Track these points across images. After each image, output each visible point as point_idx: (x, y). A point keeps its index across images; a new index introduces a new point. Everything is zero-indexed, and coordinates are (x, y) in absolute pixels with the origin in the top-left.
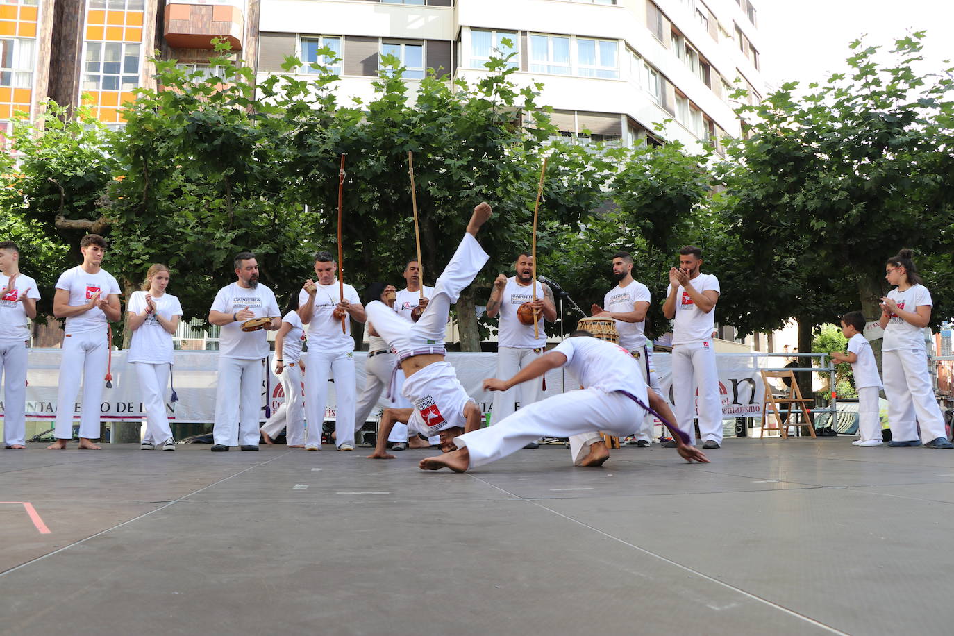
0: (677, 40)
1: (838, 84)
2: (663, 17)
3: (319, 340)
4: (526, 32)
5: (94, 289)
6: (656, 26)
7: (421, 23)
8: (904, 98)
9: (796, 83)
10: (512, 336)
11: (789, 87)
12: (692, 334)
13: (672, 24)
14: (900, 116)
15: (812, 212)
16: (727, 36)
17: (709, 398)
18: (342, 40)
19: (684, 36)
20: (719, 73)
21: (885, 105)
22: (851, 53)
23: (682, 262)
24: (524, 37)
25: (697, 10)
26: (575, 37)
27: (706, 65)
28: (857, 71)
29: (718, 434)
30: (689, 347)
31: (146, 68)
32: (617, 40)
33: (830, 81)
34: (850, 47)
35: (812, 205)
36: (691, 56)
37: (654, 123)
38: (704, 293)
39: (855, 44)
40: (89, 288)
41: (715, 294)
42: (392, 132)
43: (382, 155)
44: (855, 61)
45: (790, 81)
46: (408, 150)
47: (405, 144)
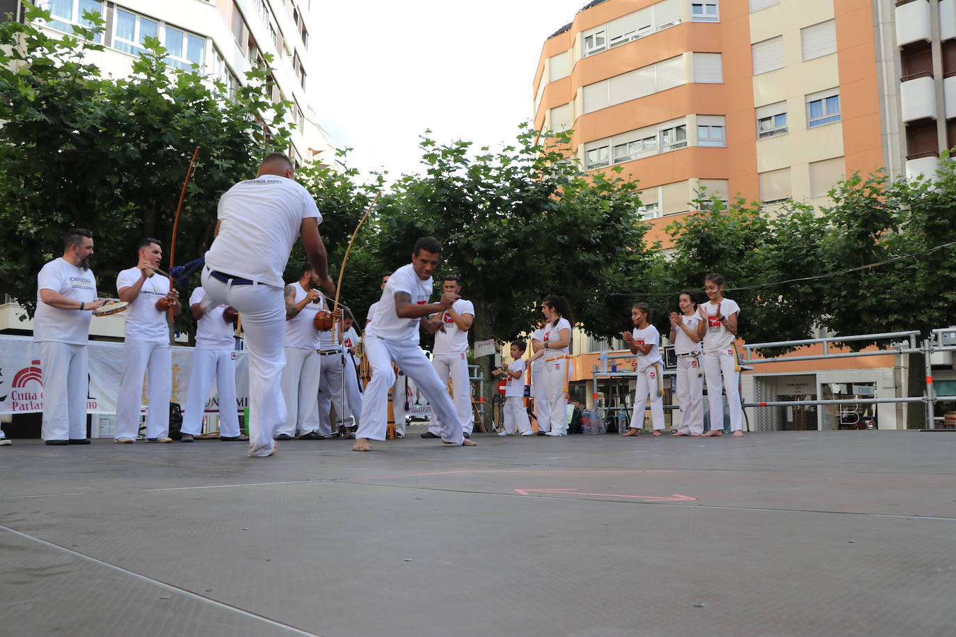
0: (252, 49)
1: (510, 154)
2: (244, 24)
3: (143, 327)
4: (113, 3)
6: (238, 32)
8: (550, 174)
9: (470, 143)
10: (302, 337)
11: (465, 145)
12: (452, 347)
13: (251, 33)
14: (546, 187)
16: (288, 53)
17: (464, 399)
19: (257, 46)
20: (279, 88)
21: (535, 176)
22: (520, 132)
23: (447, 287)
24: (111, 10)
25: (270, 24)
26: (164, 24)
27: (270, 79)
28: (523, 147)
29: (470, 427)
30: (449, 357)
32: (205, 37)
33: (504, 151)
34: (519, 126)
37: (337, 149)
38: (461, 315)
39: (522, 126)
41: (470, 316)
42: (152, 119)
43: (143, 141)
44: (523, 138)
45: (464, 140)
46: (167, 141)
47: (163, 134)
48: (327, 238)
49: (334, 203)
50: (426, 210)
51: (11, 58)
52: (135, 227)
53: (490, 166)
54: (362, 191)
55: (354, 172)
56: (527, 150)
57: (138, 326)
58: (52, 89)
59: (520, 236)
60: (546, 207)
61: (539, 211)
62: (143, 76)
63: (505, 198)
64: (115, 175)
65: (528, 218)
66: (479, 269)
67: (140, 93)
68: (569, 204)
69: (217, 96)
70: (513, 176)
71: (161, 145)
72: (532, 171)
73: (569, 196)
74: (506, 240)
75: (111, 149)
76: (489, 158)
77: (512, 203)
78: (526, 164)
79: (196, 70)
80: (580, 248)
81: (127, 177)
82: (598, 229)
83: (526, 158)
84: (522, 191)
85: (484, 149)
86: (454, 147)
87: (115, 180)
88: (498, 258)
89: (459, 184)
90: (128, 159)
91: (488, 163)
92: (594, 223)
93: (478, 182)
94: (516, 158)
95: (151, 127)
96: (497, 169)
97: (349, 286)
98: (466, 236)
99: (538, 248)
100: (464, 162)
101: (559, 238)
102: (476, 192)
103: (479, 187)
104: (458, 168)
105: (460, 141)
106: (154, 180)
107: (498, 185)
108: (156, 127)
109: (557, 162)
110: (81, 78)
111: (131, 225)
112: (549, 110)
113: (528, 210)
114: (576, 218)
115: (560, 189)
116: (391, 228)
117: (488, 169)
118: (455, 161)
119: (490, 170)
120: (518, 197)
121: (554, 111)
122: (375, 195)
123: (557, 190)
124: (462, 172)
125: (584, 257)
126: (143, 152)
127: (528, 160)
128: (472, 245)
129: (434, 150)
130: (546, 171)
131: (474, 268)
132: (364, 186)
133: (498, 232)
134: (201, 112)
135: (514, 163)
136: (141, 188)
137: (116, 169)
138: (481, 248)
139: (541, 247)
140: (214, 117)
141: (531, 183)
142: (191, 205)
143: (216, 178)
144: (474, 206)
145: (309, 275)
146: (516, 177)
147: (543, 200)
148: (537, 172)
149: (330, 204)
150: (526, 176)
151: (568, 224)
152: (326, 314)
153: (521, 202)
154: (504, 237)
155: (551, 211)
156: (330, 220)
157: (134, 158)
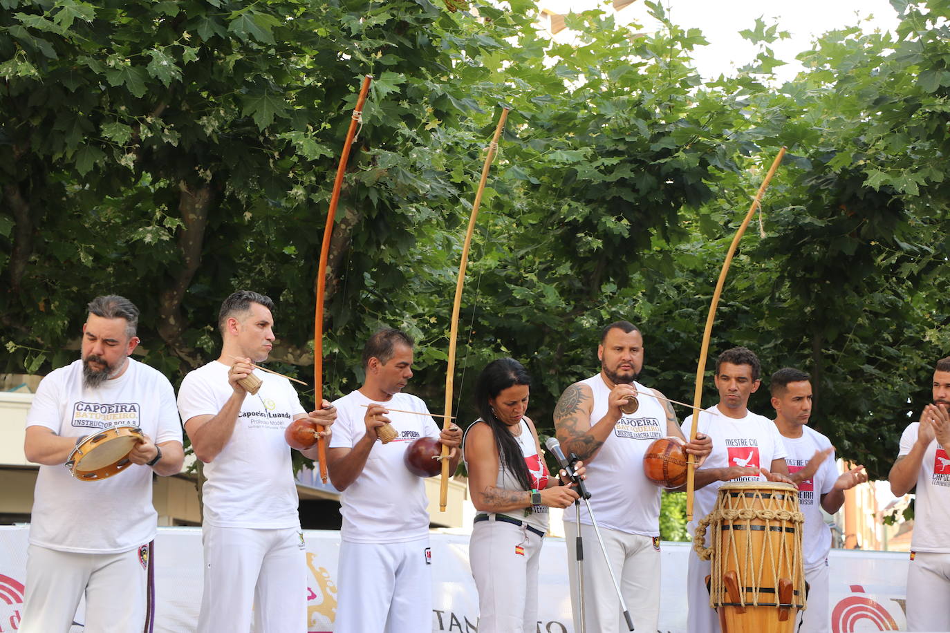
48: (625, 222)
50: (892, 131)
52: (166, 238)
55: (693, 39)
64: (122, 121)
75: (112, 64)
81: (151, 127)
90: (154, 84)
106: (210, 125)
116: (797, 178)
126: (189, 70)
137: (123, 108)
142: (302, 183)
156: (632, 175)
157: (167, 83)
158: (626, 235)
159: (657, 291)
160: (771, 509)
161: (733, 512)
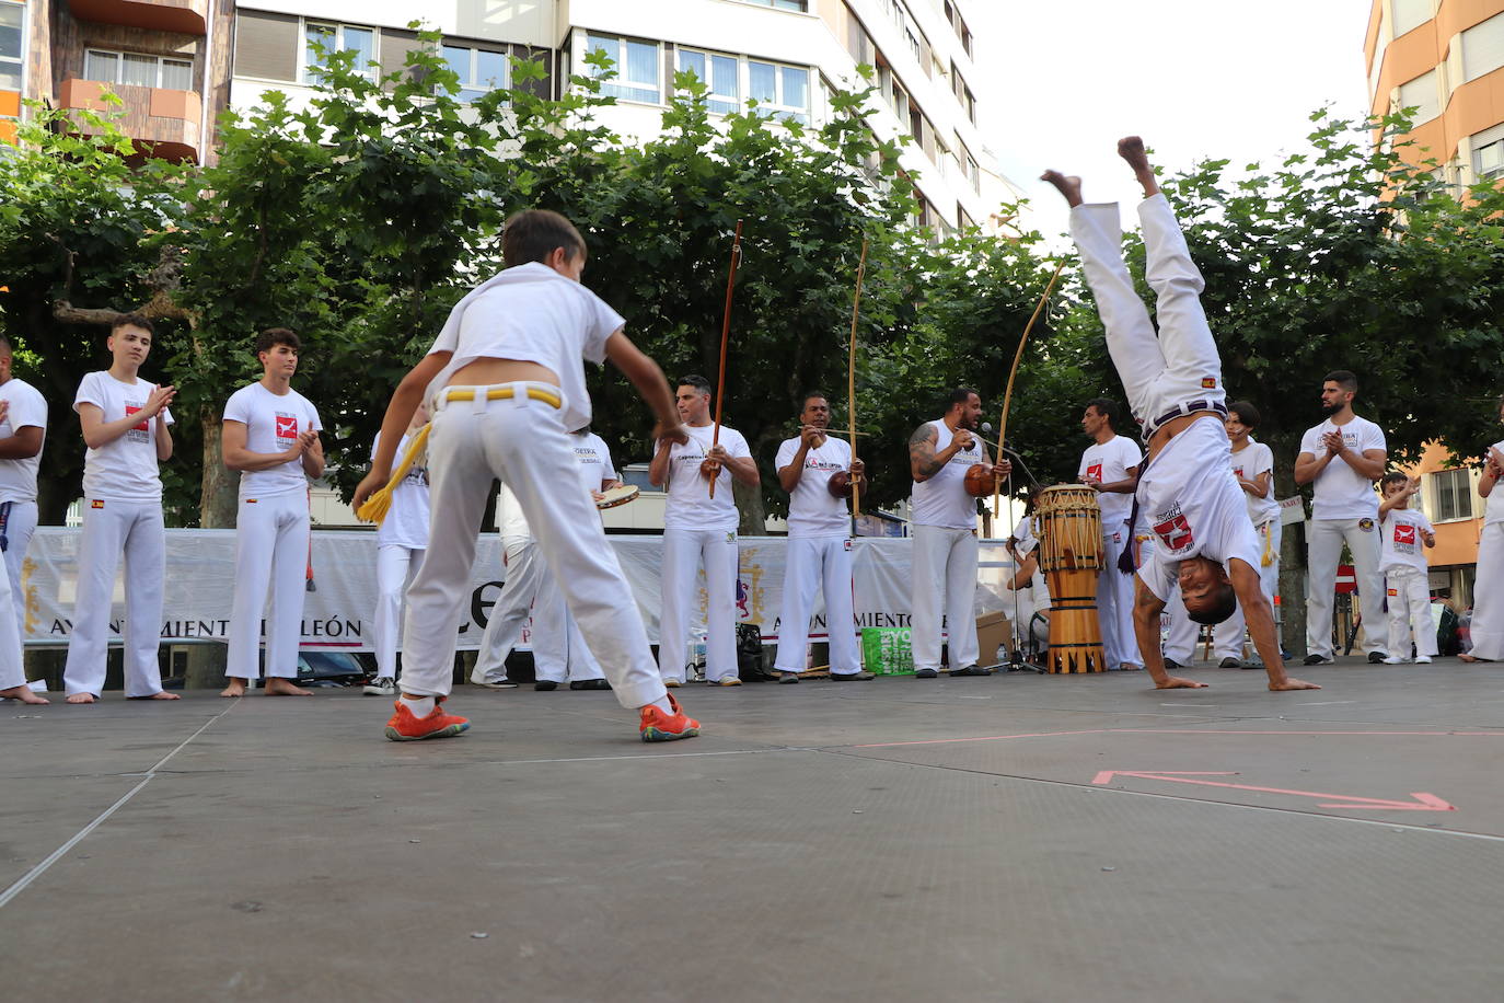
0: (881, 73)
1: (1298, 170)
2: (867, 39)
3: (683, 510)
4: (672, 43)
5: (287, 421)
6: (857, 50)
7: (505, 16)
8: (1377, 194)
9: (1226, 162)
11: (1217, 165)
13: (878, 49)
14: (1372, 218)
15: (1253, 345)
16: (941, 69)
18: (376, 34)
19: (890, 67)
20: (932, 126)
21: (1350, 201)
22: (1313, 127)
24: (670, 51)
25: (907, 30)
26: (745, 59)
27: (916, 114)
28: (1322, 153)
31: (36, 50)
32: (808, 66)
33: (1286, 165)
34: (1311, 118)
35: (1251, 335)
36: (898, 99)
37: (1003, 204)
39: (1316, 116)
40: (280, 419)
42: (694, 193)
43: (683, 229)
44: (1320, 138)
45: (1215, 158)
46: (719, 223)
47: (713, 213)
48: (998, 349)
49: (1006, 291)
51: (498, 139)
52: (688, 360)
53: (1264, 197)
54: (1050, 267)
55: (1034, 237)
56: (1331, 156)
57: (677, 508)
58: (552, 171)
59: (1328, 311)
60: (1373, 253)
61: (1360, 262)
62: (677, 131)
63: (1296, 247)
64: (650, 284)
65: (1342, 278)
66: (1259, 376)
67: (673, 157)
68: (1417, 245)
69: (791, 145)
70: (1308, 208)
71: (712, 230)
72: (1343, 194)
73: (1417, 229)
74: (1303, 321)
75: (640, 248)
76: (1263, 182)
77: (1312, 255)
78: (1330, 182)
79: (754, 110)
80: (1450, 321)
81: (667, 286)
82: (1485, 283)
83: (1329, 172)
84: (1328, 231)
85: (1250, 167)
86: (1198, 171)
87: (649, 293)
88: (1290, 353)
89: (1212, 234)
90: (665, 259)
91: (1260, 190)
92: (1473, 271)
93: (1247, 226)
94: (1309, 174)
95: (693, 205)
96: (1277, 200)
97: (1046, 424)
98: (1232, 322)
99: (1368, 331)
100: (1217, 195)
101: (1403, 308)
102: (1245, 245)
103: (1249, 235)
104: (1208, 207)
105: (1208, 160)
106: (707, 285)
107: (1284, 226)
108: (701, 204)
109: (1389, 171)
110: (589, 149)
111: (681, 357)
112: (1396, 89)
113: (1340, 263)
114: (1437, 268)
115: (1401, 218)
117: (1260, 202)
118: (1202, 196)
119: (1264, 203)
120: (1322, 243)
121: (1405, 88)
122: (1073, 271)
123: (1394, 221)
124: (1217, 214)
125: (1458, 337)
126: (686, 246)
127: (1333, 175)
128: (1241, 336)
129: (1166, 182)
130: (1369, 190)
131: (1251, 375)
132: (1051, 257)
133: (1289, 308)
134: (768, 172)
135: (1307, 184)
136: (689, 300)
137: (649, 276)
138: (1258, 337)
139: (1371, 327)
140: (789, 176)
141: (1341, 215)
142: (765, 317)
143: (798, 270)
144: (1242, 269)
145: (962, 409)
146: (1314, 208)
147: (1367, 243)
148: (1351, 193)
149: (1000, 293)
150: (1331, 205)
151: (1420, 279)
152: (984, 469)
153: (1326, 252)
154: (1297, 315)
155: (1386, 259)
156: (1001, 319)
157: (672, 256)
158: (1000, 357)
159: (1022, 392)
160: (1077, 502)
161: (1054, 506)
